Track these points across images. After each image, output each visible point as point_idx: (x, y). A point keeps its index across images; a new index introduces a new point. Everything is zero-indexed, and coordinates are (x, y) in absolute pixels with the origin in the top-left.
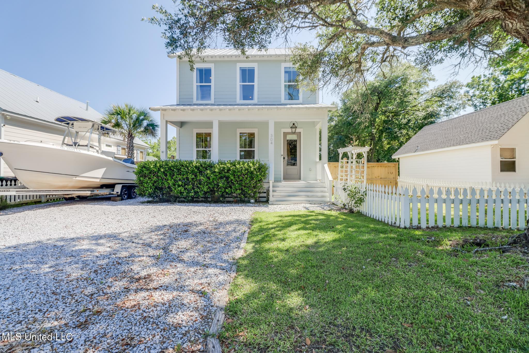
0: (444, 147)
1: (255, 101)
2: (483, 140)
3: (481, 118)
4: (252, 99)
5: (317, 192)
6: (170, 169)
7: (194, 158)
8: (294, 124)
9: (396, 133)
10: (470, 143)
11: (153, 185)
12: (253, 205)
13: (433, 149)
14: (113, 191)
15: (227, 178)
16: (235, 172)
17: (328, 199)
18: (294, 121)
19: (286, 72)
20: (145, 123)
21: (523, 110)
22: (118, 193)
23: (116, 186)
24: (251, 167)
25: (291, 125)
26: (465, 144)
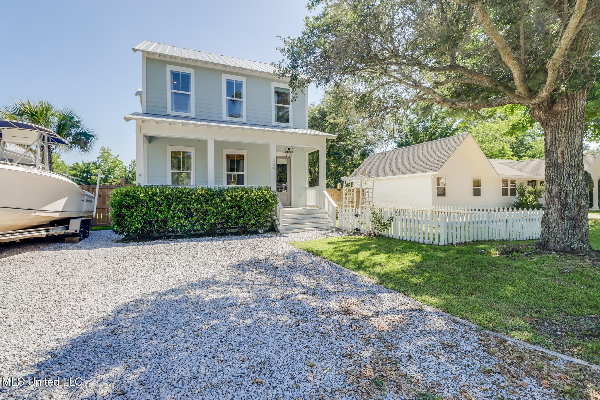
0: (395, 175)
1: (244, 119)
2: (426, 171)
3: (419, 152)
4: (239, 116)
5: (320, 218)
6: (167, 198)
7: (169, 183)
8: (289, 149)
9: (344, 158)
10: (416, 173)
11: (142, 218)
12: (264, 235)
13: (385, 176)
14: (67, 228)
15: (240, 207)
16: (248, 200)
17: (332, 225)
18: (289, 145)
19: (276, 92)
20: (73, 131)
21: (450, 149)
22: (76, 231)
23: (72, 221)
24: (266, 195)
25: (287, 149)
26: (412, 173)
